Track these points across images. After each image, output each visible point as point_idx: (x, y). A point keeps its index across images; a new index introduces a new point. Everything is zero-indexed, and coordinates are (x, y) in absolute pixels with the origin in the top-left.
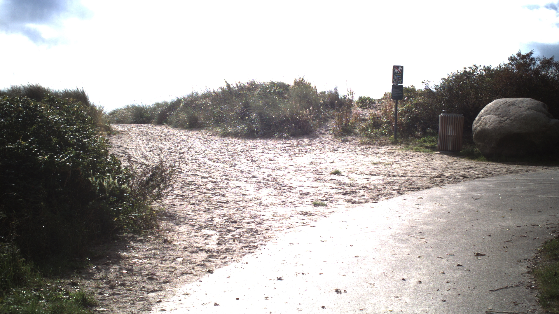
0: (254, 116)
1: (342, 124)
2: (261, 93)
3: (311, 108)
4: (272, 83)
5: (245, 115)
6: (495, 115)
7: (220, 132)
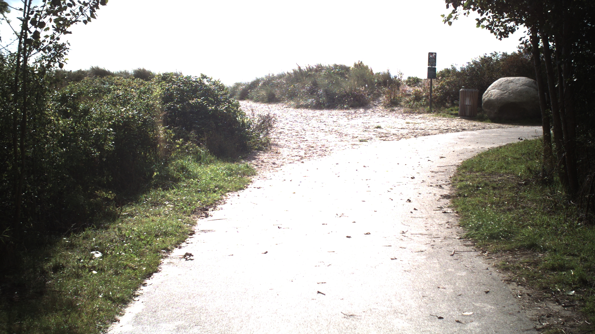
0: (321, 92)
1: (391, 98)
2: (326, 74)
3: (367, 86)
4: (336, 66)
5: (314, 91)
6: (499, 89)
7: (293, 105)
